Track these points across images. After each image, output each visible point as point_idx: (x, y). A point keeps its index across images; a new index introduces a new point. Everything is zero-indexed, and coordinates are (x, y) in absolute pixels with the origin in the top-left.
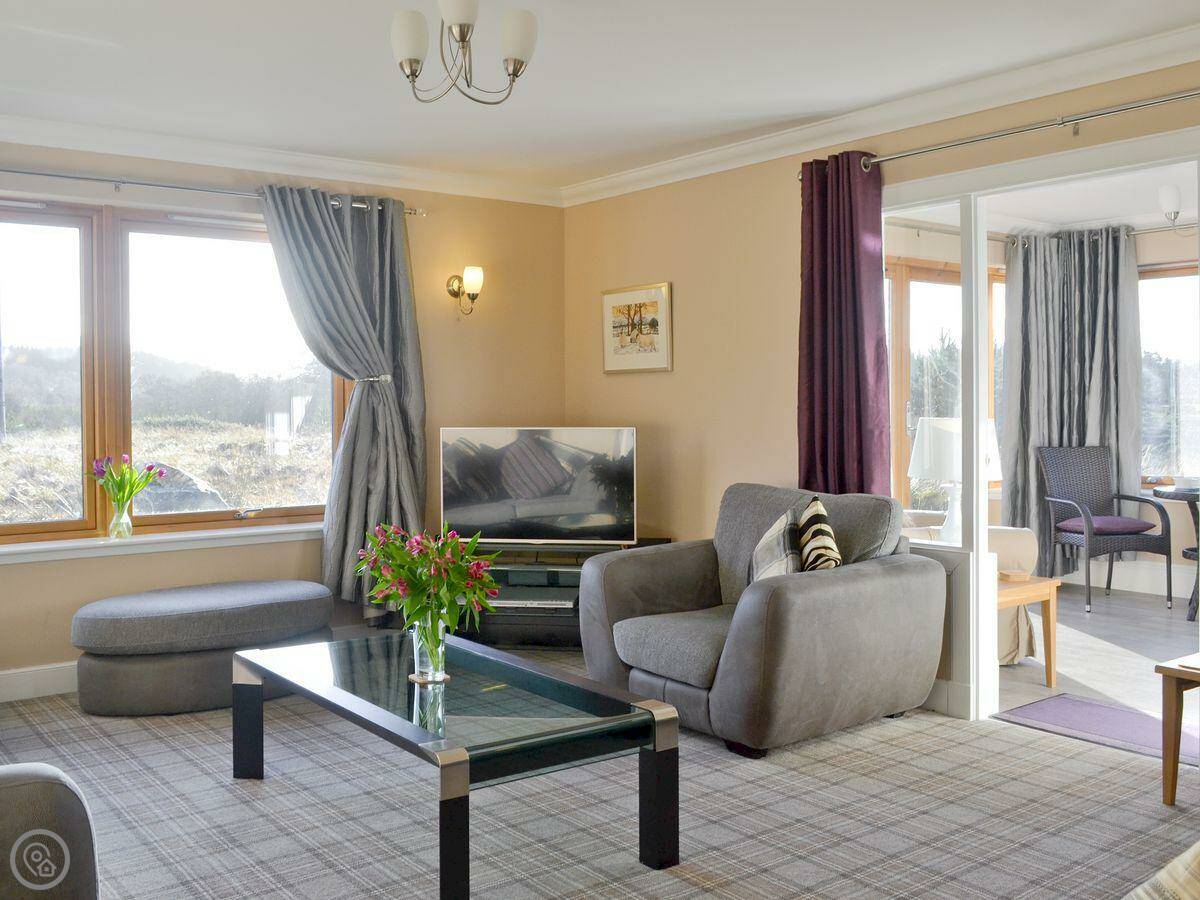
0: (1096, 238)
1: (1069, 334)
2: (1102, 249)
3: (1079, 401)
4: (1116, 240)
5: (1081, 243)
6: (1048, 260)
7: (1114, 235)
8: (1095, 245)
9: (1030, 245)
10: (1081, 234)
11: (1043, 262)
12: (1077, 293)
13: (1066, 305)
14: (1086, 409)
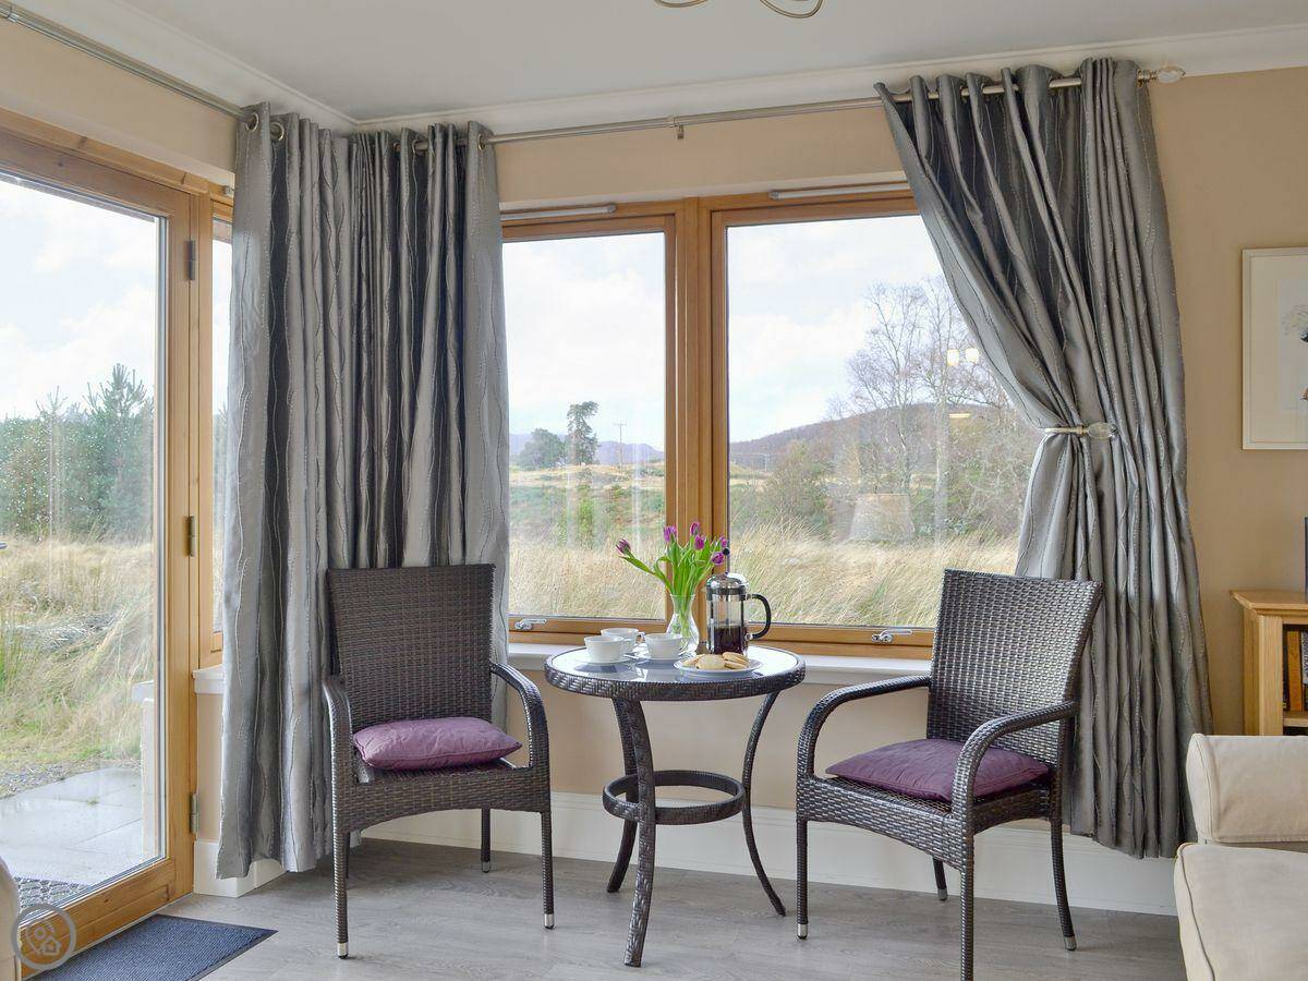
0: (423, 146)
1: (371, 337)
2: (434, 168)
3: (391, 473)
4: (461, 152)
5: (395, 157)
6: (328, 178)
7: (457, 141)
8: (420, 161)
9: (288, 136)
10: (394, 140)
11: (316, 178)
12: (387, 253)
13: (365, 278)
14: (405, 489)
